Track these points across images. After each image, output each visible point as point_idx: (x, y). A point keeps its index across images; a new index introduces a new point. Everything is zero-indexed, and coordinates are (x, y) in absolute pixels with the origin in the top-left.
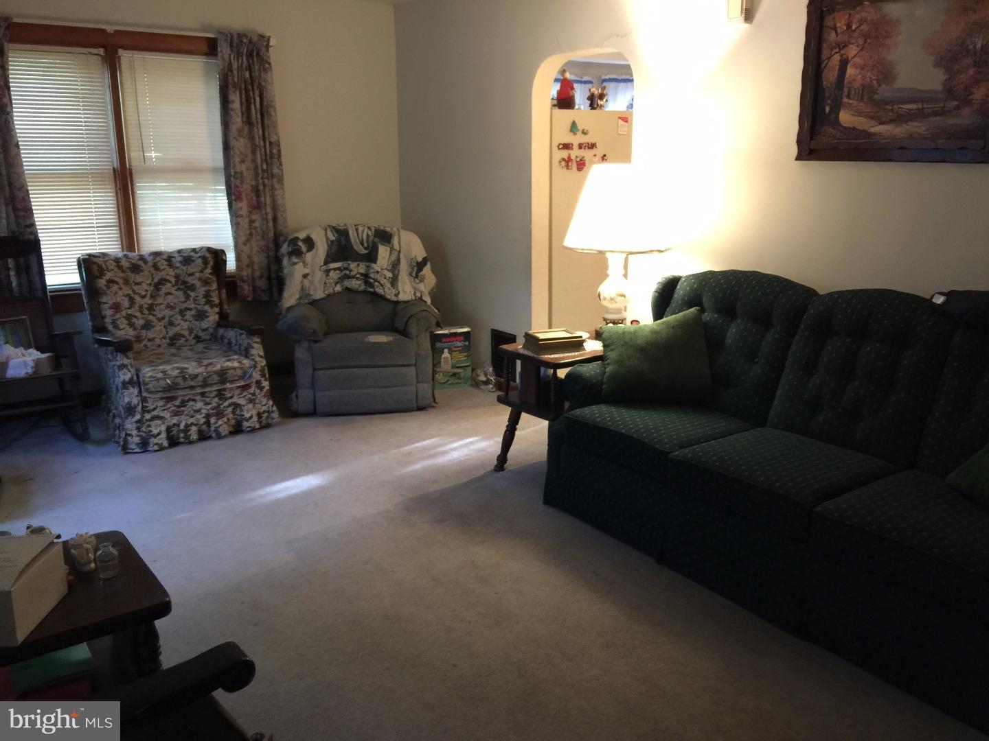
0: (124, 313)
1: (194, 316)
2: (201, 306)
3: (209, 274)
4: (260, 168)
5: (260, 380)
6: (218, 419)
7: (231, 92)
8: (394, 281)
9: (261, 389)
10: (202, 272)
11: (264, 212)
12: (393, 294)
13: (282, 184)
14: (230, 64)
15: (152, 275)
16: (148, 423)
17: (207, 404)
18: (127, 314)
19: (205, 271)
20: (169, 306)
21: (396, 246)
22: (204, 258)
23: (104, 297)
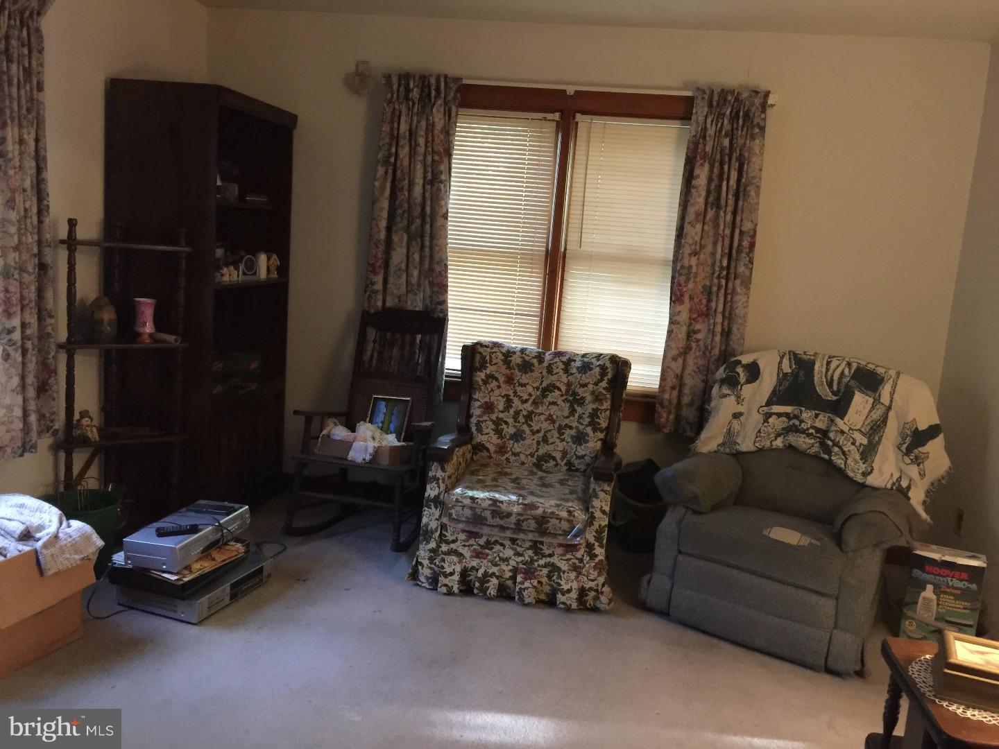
0: (494, 417)
1: (572, 437)
2: (583, 427)
3: (604, 388)
4: (718, 263)
5: (594, 544)
6: (526, 579)
7: (698, 164)
8: (868, 452)
9: (593, 556)
10: (596, 384)
11: (712, 321)
12: (860, 472)
13: (748, 288)
14: (705, 129)
15: (543, 377)
16: (443, 556)
17: (518, 554)
18: (497, 418)
19: (600, 384)
20: (550, 419)
21: (885, 399)
22: (603, 368)
23: (477, 393)
